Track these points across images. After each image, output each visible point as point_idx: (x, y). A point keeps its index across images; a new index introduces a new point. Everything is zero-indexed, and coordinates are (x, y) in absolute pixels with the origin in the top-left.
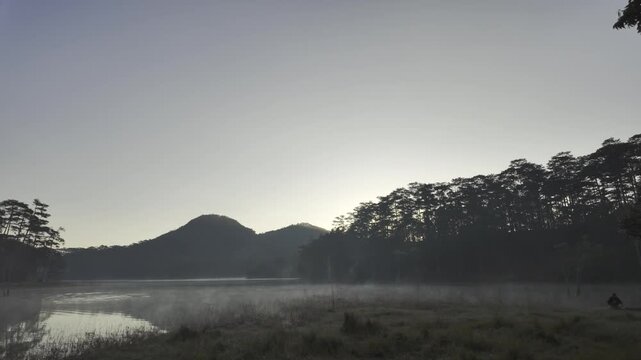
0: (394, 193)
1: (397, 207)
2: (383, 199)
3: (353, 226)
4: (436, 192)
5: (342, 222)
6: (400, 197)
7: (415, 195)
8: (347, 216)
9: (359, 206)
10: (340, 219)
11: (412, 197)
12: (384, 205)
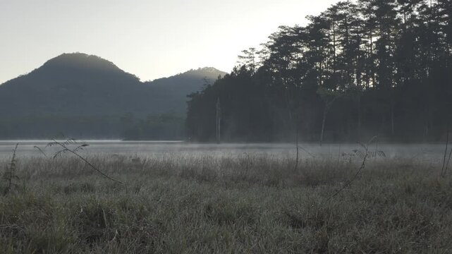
0: (334, 9)
1: (335, 33)
2: (316, 19)
3: (267, 63)
4: (399, 8)
5: (251, 58)
6: (342, 16)
7: (366, 12)
8: (259, 48)
9: (278, 31)
10: (249, 53)
11: (361, 16)
12: (317, 30)
